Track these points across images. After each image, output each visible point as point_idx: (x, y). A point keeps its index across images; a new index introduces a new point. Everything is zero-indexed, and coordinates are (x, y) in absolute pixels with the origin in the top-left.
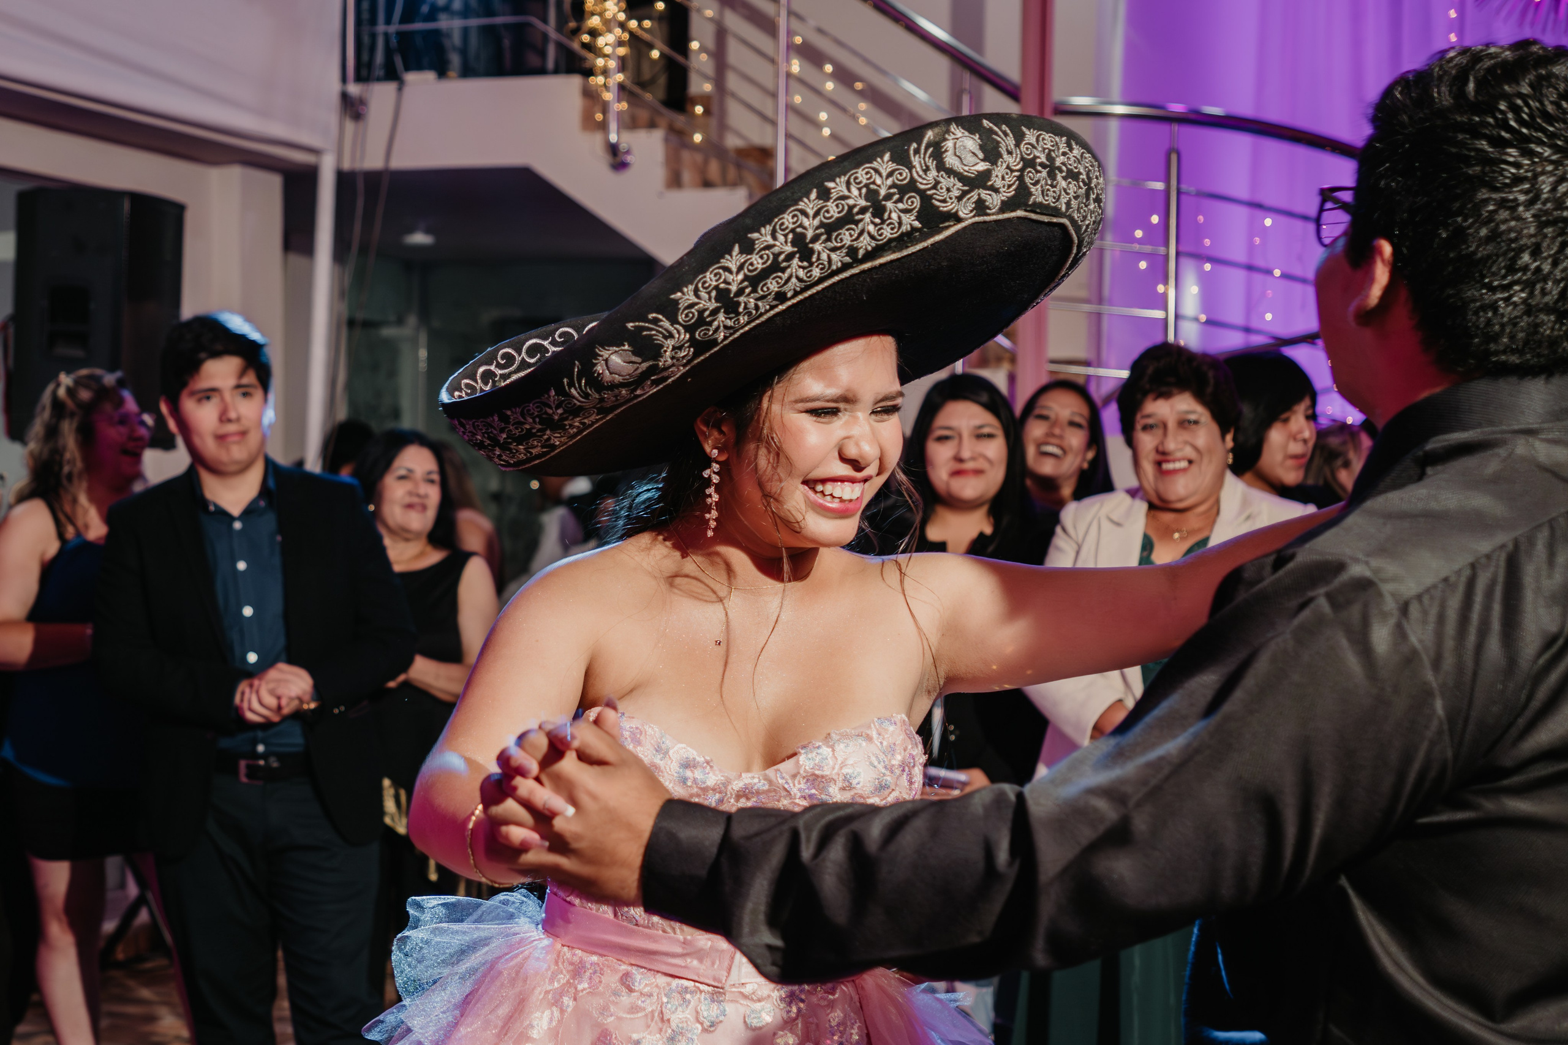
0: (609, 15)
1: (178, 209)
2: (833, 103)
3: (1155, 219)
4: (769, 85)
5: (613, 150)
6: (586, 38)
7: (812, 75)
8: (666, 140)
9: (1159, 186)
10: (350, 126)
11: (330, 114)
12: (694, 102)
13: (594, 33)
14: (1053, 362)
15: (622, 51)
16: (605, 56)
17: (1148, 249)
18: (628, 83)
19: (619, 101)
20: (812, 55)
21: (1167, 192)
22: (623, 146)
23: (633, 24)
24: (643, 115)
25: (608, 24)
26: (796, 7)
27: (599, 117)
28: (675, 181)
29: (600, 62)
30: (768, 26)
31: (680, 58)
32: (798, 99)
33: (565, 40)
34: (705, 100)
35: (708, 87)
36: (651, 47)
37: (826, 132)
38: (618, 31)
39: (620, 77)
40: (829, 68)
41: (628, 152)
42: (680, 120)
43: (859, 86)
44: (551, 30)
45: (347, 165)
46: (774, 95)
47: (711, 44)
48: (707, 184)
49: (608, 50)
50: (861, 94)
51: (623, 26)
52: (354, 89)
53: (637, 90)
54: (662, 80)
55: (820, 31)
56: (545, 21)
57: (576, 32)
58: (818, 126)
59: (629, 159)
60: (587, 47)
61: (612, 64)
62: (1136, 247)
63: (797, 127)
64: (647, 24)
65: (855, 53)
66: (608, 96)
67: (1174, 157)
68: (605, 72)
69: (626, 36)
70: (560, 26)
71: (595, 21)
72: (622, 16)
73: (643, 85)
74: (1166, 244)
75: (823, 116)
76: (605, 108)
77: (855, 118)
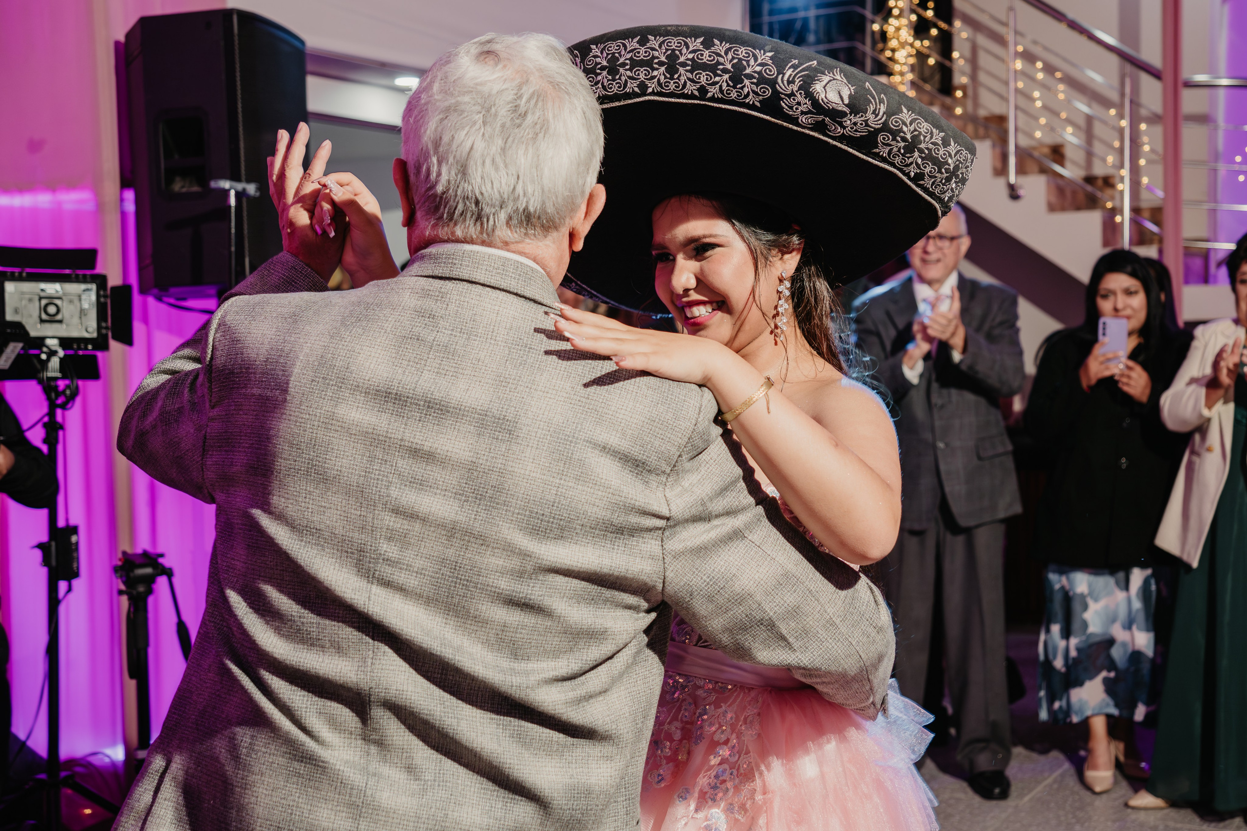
0: (902, 39)
2: (1043, 86)
4: (1003, 76)
6: (888, 53)
7: (1029, 69)
12: (956, 89)
13: (893, 50)
14: (1186, 240)
15: (912, 61)
16: (899, 64)
18: (916, 80)
19: (911, 91)
20: (1029, 57)
23: (918, 44)
25: (903, 45)
26: (1019, 28)
29: (897, 68)
30: (1001, 41)
31: (947, 63)
32: (1020, 85)
33: (876, 54)
34: (964, 88)
35: (964, 80)
36: (928, 56)
37: (1039, 104)
38: (908, 48)
39: (910, 76)
40: (1039, 65)
42: (948, 100)
43: (1058, 75)
44: (868, 48)
46: (1006, 83)
47: (968, 53)
49: (902, 60)
50: (1061, 80)
51: (912, 45)
53: (921, 83)
54: (937, 77)
55: (1035, 42)
56: (864, 43)
57: (882, 51)
58: (1033, 100)
60: (891, 59)
61: (905, 69)
62: (1237, 167)
63: (1022, 102)
64: (926, 43)
65: (1057, 55)
66: (903, 88)
68: (902, 74)
69: (915, 52)
70: (874, 46)
71: (893, 43)
72: (911, 39)
73: (925, 80)
75: (1036, 94)
77: (1056, 95)
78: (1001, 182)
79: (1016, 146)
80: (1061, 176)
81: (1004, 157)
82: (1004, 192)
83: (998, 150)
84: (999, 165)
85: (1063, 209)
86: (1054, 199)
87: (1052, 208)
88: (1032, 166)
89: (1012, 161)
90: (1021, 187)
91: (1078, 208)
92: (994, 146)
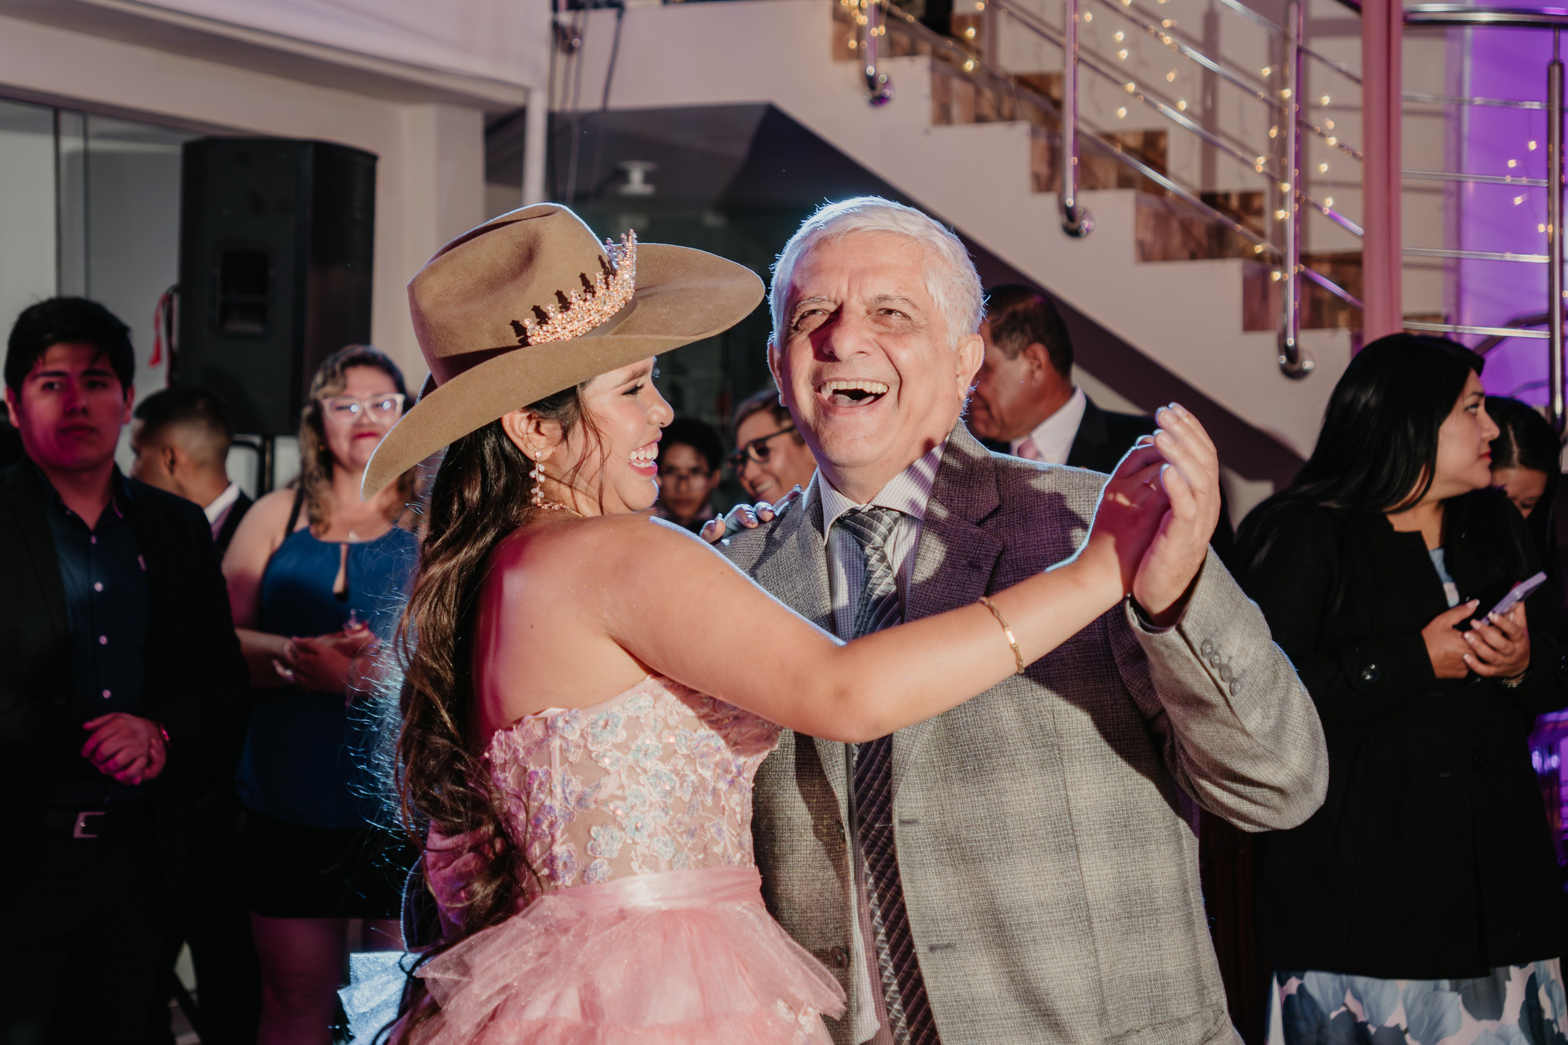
1: (369, 160)
2: (1131, 21)
3: (1532, 145)
5: (871, 82)
8: (933, 69)
9: (1536, 105)
10: (561, 59)
11: (541, 48)
12: (964, 22)
14: (1406, 318)
17: (1524, 181)
18: (887, 4)
19: (877, 25)
21: (1549, 113)
22: (882, 78)
24: (903, 39)
27: (853, 44)
28: (943, 116)
32: (1088, 17)
34: (977, 20)
35: (980, 6)
37: (1124, 54)
41: (887, 84)
42: (949, 46)
45: (557, 107)
48: (980, 119)
52: (565, 18)
53: (897, 11)
59: (888, 92)
62: (1508, 179)
66: (863, 20)
67: (1556, 70)
74: (1549, 174)
76: (860, 34)
77: (1158, 37)
78: (1049, 201)
79: (1077, 133)
80: (1159, 191)
81: (1054, 157)
82: (1056, 220)
83: (1042, 141)
84: (1044, 170)
85: (1167, 257)
86: (1148, 237)
87: (1146, 255)
88: (1107, 171)
89: (1071, 161)
90: (1085, 212)
91: (1193, 257)
92: (1034, 133)
